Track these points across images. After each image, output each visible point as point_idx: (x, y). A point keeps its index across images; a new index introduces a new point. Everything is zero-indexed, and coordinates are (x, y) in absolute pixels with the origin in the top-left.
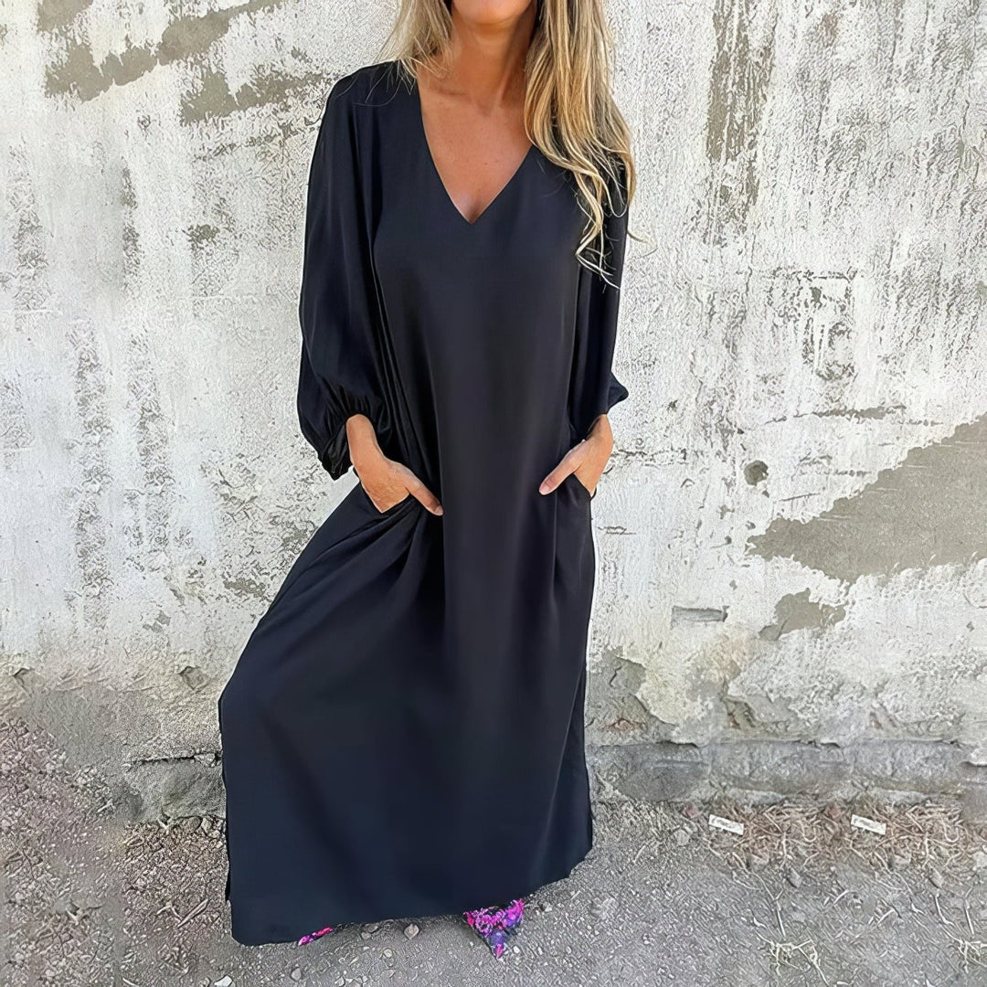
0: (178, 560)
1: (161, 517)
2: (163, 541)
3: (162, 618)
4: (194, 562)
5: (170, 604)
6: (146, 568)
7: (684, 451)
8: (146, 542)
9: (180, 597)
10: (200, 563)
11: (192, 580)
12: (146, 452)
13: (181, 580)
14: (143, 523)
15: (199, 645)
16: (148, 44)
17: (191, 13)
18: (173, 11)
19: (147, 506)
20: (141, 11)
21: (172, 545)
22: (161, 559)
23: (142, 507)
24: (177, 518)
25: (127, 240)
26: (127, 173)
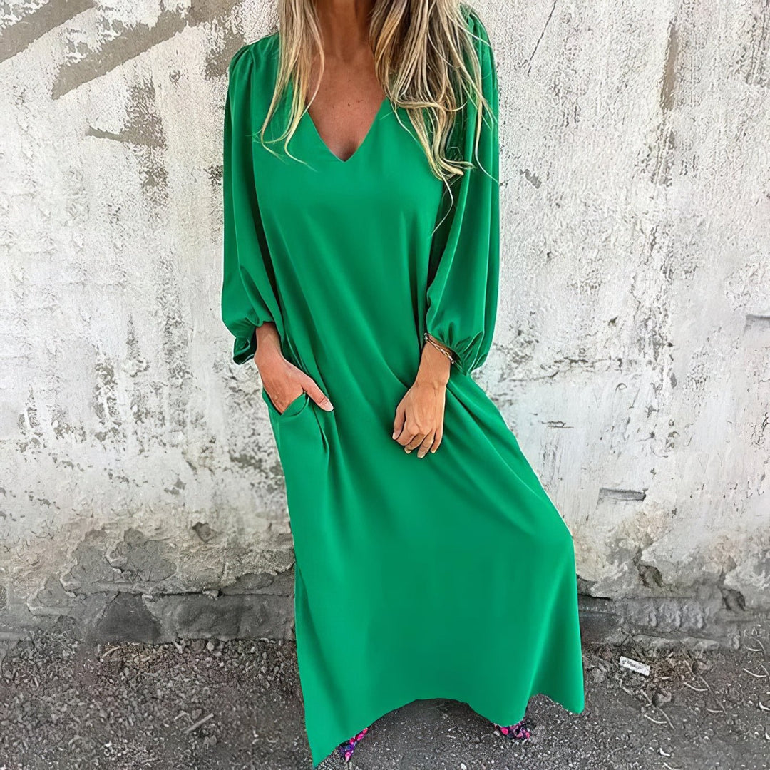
0: (194, 439)
1: (180, 405)
2: (182, 423)
3: (179, 484)
4: (206, 441)
5: (186, 474)
6: (168, 445)
8: (167, 423)
9: (194, 468)
10: (211, 442)
11: (204, 455)
12: (170, 352)
13: (195, 454)
14: (166, 408)
15: (208, 505)
16: (179, 8)
19: (170, 395)
21: (189, 426)
22: (180, 437)
23: (165, 395)
24: (195, 403)
25: (158, 177)
26: (159, 121)
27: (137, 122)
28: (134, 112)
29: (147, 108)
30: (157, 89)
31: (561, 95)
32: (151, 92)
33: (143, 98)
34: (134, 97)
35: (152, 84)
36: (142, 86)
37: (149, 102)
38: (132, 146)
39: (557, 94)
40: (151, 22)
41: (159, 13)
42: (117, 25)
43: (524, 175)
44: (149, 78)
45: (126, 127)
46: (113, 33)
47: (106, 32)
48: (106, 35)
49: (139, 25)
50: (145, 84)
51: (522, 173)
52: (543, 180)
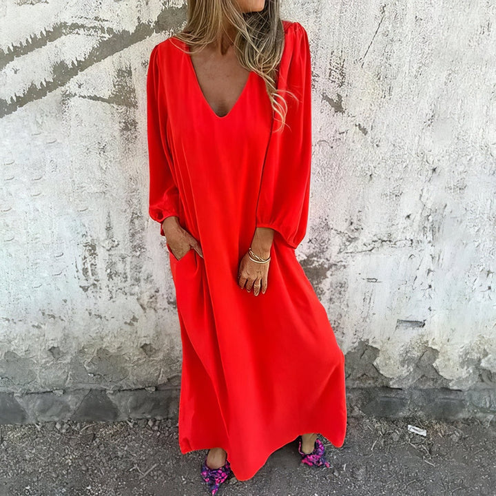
0: (145, 290)
1: (138, 268)
2: (138, 280)
3: (134, 319)
4: (153, 291)
5: (138, 311)
6: (128, 294)
7: (412, 240)
8: (128, 279)
9: (144, 309)
10: (156, 292)
11: (151, 300)
12: (133, 235)
13: (145, 299)
14: (128, 271)
15: (152, 333)
16: (149, 22)
17: (174, 5)
18: (164, 4)
19: (131, 262)
20: (147, 4)
21: (142, 283)
22: (136, 289)
23: (128, 263)
24: (147, 267)
25: (132, 125)
26: (134, 91)
27: (120, 91)
28: (118, 85)
29: (126, 83)
30: (133, 72)
31: (381, 79)
32: (130, 73)
33: (124, 77)
34: (118, 76)
35: (130, 68)
36: (124, 69)
37: (128, 79)
38: (115, 106)
39: (379, 79)
40: (132, 30)
41: (137, 24)
42: (110, 31)
43: (357, 127)
44: (128, 64)
45: (113, 94)
46: (107, 36)
47: (103, 35)
48: (102, 37)
49: (124, 31)
50: (126, 68)
51: (356, 126)
52: (369, 130)
